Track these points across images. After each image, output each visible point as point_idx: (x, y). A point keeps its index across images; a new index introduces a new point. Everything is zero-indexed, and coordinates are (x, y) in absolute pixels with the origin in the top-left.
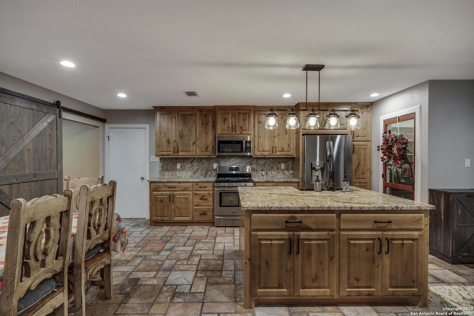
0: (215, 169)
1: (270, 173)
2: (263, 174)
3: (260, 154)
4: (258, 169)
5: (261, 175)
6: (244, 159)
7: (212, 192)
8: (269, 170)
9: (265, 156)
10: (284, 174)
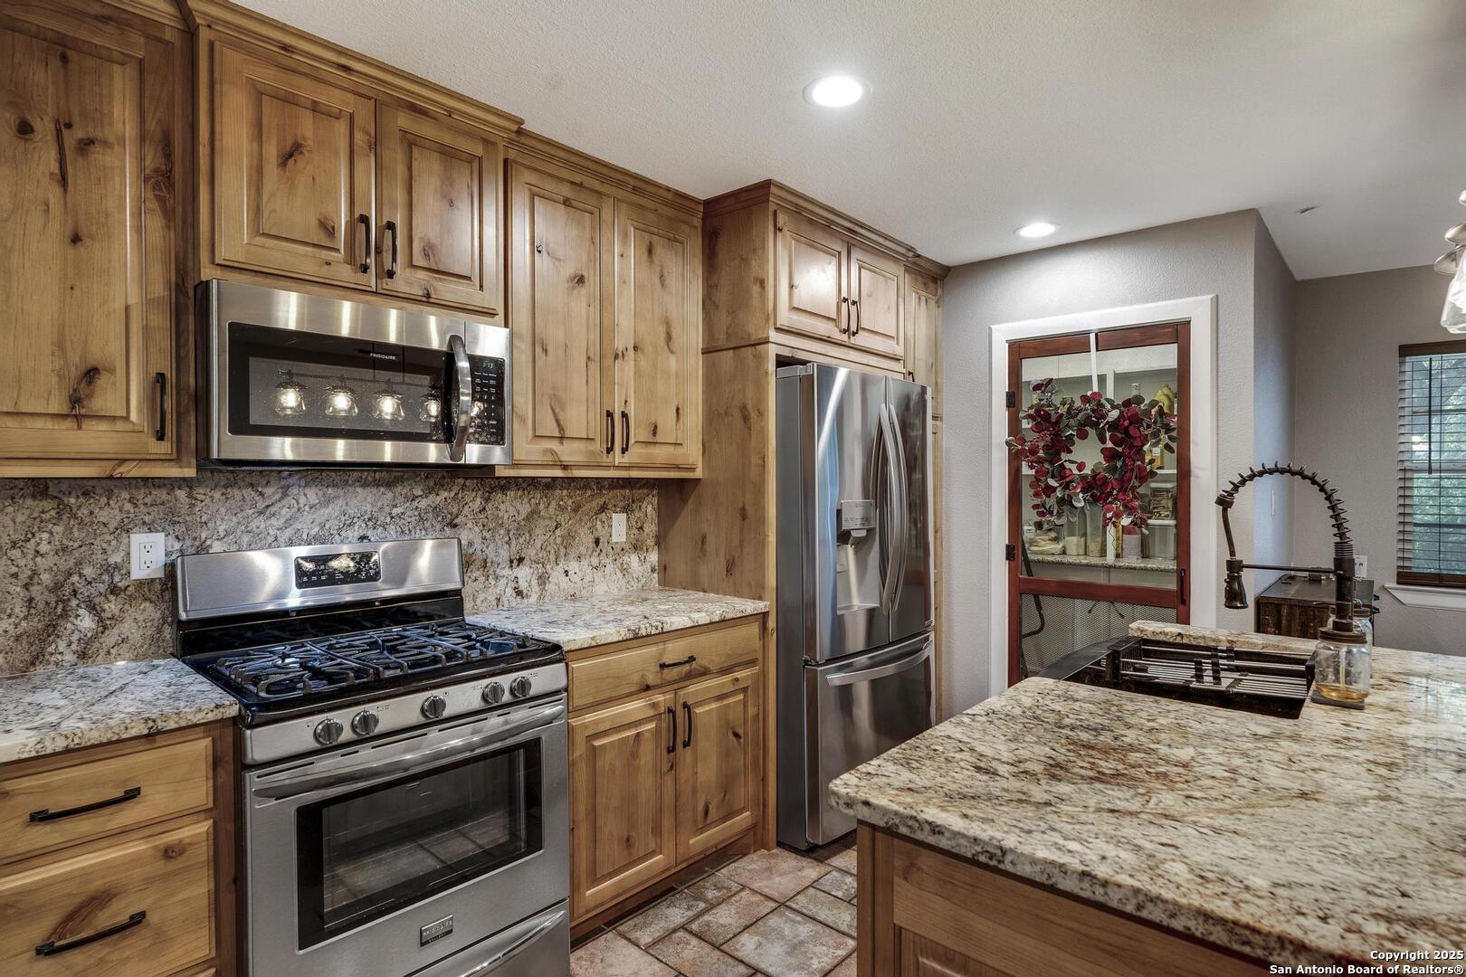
0: (140, 583)
1: (556, 575)
2: (523, 586)
3: (539, 458)
4: (490, 552)
5: (509, 591)
6: (399, 489)
7: (200, 829)
8: (552, 557)
9: (565, 467)
10: (624, 570)
